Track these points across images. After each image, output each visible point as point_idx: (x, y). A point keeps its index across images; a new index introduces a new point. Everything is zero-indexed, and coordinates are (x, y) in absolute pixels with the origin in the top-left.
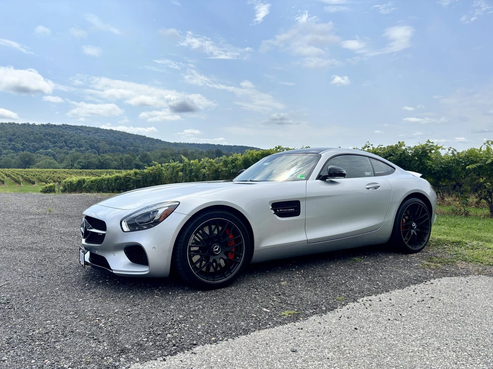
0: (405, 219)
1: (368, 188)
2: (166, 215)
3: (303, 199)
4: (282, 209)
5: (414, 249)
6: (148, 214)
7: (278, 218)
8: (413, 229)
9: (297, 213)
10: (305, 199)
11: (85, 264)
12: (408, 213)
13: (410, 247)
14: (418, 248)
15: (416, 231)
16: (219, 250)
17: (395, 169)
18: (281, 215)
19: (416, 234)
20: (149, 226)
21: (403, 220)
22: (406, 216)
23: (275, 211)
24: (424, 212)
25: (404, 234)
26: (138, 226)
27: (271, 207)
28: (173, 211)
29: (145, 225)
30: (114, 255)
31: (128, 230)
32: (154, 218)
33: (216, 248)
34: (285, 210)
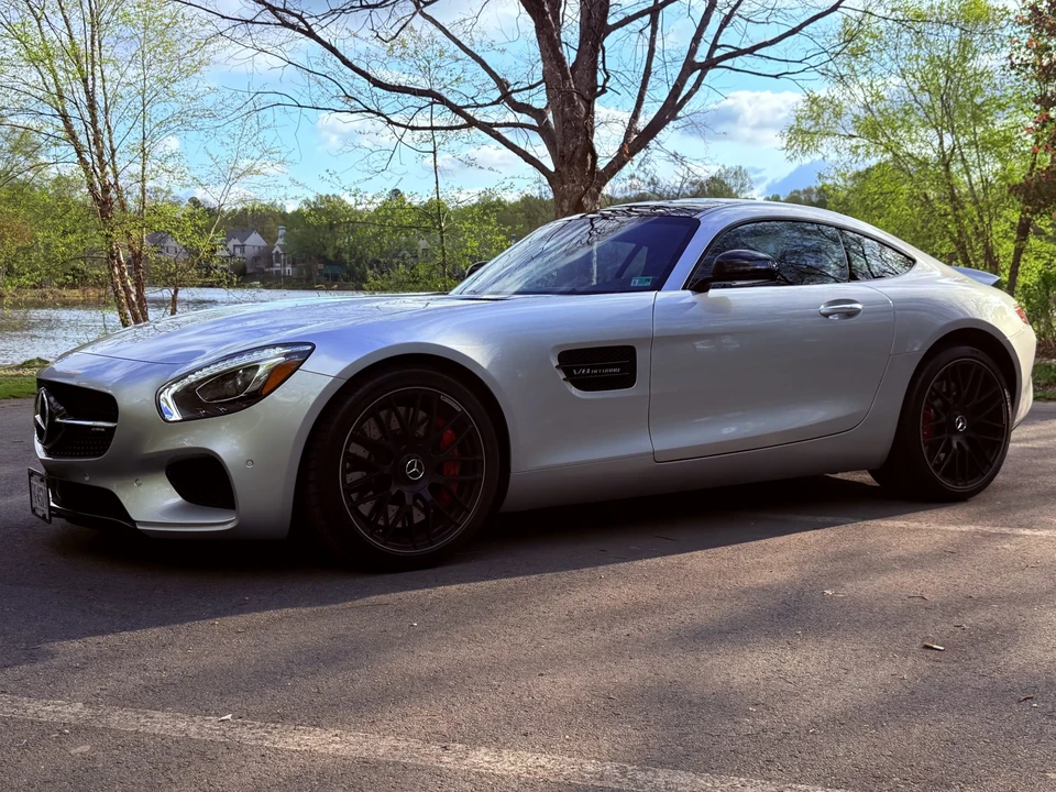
0: (934, 406)
1: (827, 315)
2: (282, 373)
3: (643, 341)
5: (960, 488)
6: (230, 375)
7: (575, 391)
8: (957, 434)
9: (626, 379)
10: (652, 341)
11: (51, 515)
12: (944, 390)
13: (948, 484)
14: (972, 486)
15: (969, 441)
16: (419, 467)
17: (914, 261)
18: (583, 384)
19: (967, 447)
20: (234, 406)
21: (928, 410)
23: (568, 372)
25: (932, 450)
26: (204, 406)
27: (555, 363)
28: (298, 369)
29: (222, 404)
30: (139, 485)
31: (176, 416)
32: (247, 384)
33: (413, 467)
34: (595, 371)
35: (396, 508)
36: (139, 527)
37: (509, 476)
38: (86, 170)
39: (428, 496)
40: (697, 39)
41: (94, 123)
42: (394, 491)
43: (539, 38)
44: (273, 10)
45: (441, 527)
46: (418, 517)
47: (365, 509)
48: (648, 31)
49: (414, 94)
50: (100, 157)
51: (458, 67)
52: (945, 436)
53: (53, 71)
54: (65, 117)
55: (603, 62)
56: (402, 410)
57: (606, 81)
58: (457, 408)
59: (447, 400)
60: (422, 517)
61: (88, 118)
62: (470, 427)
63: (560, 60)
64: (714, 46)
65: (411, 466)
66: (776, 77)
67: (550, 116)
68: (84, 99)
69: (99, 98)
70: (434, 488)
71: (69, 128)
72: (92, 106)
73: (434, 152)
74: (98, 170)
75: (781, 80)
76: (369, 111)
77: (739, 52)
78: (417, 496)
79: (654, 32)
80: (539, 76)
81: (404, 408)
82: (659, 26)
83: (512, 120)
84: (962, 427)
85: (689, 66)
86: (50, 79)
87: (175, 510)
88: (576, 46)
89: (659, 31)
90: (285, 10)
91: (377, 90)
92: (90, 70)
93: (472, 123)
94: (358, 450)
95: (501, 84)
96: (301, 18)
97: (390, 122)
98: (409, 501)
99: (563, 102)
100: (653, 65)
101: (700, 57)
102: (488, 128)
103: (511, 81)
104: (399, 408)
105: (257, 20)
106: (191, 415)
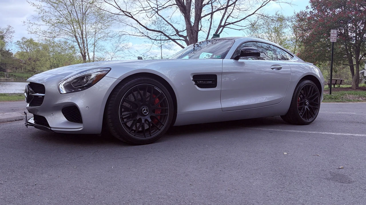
0: (300, 97)
1: (273, 69)
2: (99, 78)
3: (219, 73)
4: (201, 81)
5: (307, 121)
6: (82, 78)
7: (198, 88)
8: (306, 105)
9: (214, 85)
10: (222, 73)
12: (303, 93)
13: (304, 119)
14: (310, 120)
15: (309, 107)
16: (147, 110)
17: (293, 56)
18: (200, 86)
19: (309, 109)
20: (83, 88)
21: (299, 98)
22: (300, 95)
23: (196, 82)
24: (314, 91)
25: (300, 109)
26: (73, 89)
27: (192, 79)
28: (105, 76)
29: (80, 88)
30: (53, 115)
31: (65, 92)
32: (87, 81)
33: (145, 110)
34: (204, 82)
35: (139, 124)
36: (52, 129)
37: (176, 115)
38: (80, 49)
39: (150, 120)
40: (222, 20)
41: (83, 38)
42: (138, 118)
43: (185, 19)
44: (123, 11)
45: (154, 130)
46: (146, 127)
47: (129, 124)
48: (210, 20)
49: (156, 31)
50: (84, 46)
51: (167, 27)
52: (303, 106)
53: (73, 26)
54: (76, 37)
55: (201, 23)
56: (142, 92)
57: (201, 27)
58: (160, 92)
59: (157, 89)
60: (148, 127)
61: (81, 37)
62: (164, 98)
63: (190, 24)
64: (225, 22)
65: (144, 110)
66: (239, 30)
67: (188, 38)
68: (80, 33)
69: (84, 32)
70: (151, 117)
71: (77, 40)
72: (82, 34)
73: (161, 46)
74: (83, 49)
75: (241, 31)
76: (146, 36)
77: (230, 24)
78: (146, 120)
79: (211, 19)
80: (185, 28)
81: (143, 91)
82: (213, 18)
83: (179, 38)
84: (308, 104)
85: (220, 26)
86: (72, 28)
87: (65, 123)
88: (194, 22)
89: (213, 19)
90: (126, 12)
91: (148, 30)
92: (82, 26)
93: (170, 39)
94: (126, 104)
95: (177, 30)
96: (130, 13)
97: (150, 38)
98: (143, 121)
99: (191, 34)
100: (211, 27)
101: (223, 24)
102: (174, 40)
103: (179, 30)
104: (141, 91)
105: (120, 14)
106: (69, 91)
